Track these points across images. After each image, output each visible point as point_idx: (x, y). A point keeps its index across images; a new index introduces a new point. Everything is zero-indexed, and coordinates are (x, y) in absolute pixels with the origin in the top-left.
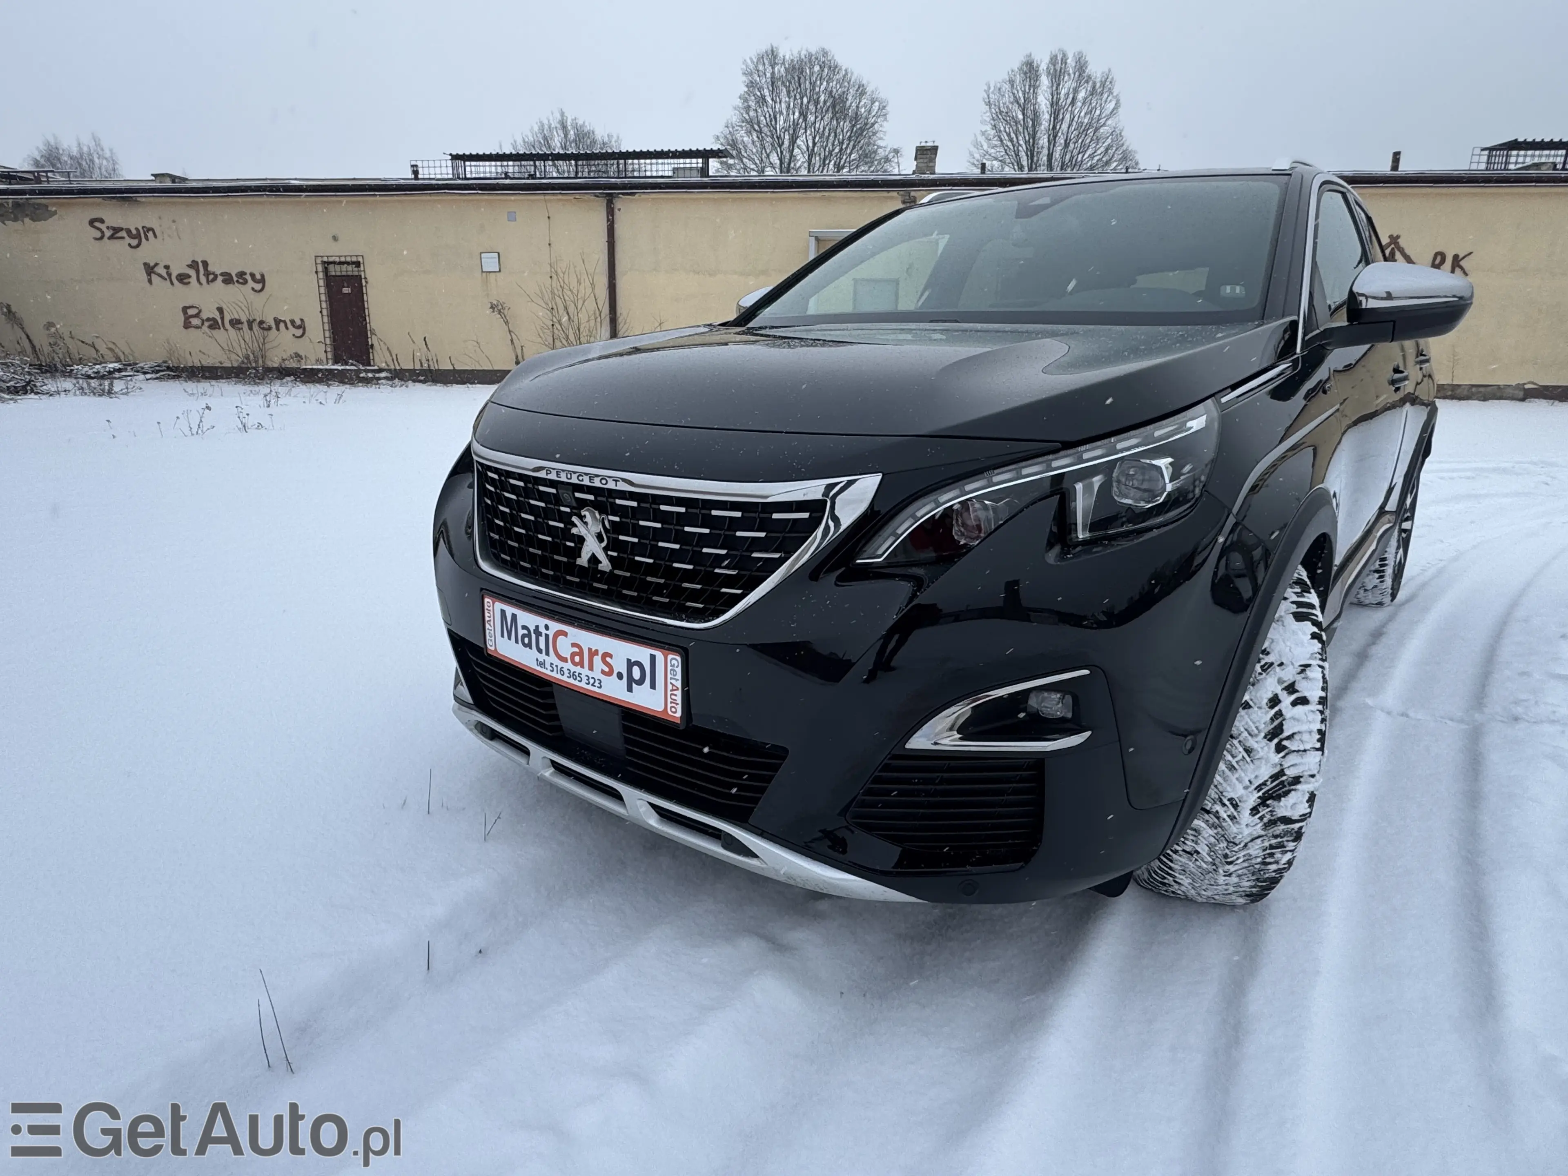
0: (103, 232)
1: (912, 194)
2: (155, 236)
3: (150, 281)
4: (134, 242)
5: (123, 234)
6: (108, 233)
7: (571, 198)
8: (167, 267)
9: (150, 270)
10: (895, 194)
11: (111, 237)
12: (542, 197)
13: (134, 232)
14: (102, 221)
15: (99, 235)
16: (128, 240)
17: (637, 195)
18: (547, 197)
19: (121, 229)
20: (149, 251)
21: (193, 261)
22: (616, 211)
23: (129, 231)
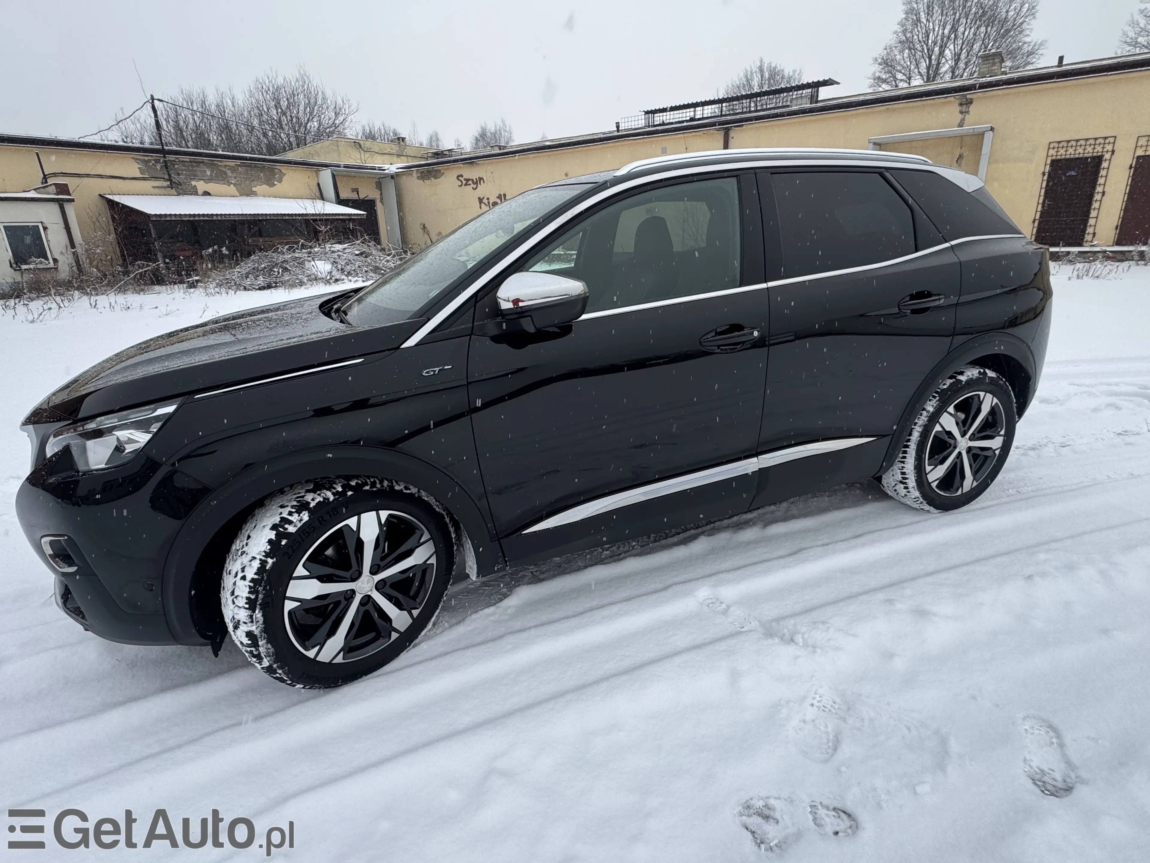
0: (461, 181)
1: (968, 97)
2: (484, 182)
3: (481, 207)
4: (475, 186)
5: (470, 182)
6: (464, 182)
7: (701, 133)
8: (488, 199)
9: (481, 200)
10: (952, 99)
11: (466, 185)
12: (682, 136)
13: (475, 181)
14: (462, 176)
15: (460, 183)
16: (472, 185)
17: (744, 127)
18: (686, 135)
19: (470, 180)
20: (482, 190)
21: (500, 195)
22: (730, 138)
23: (473, 180)
